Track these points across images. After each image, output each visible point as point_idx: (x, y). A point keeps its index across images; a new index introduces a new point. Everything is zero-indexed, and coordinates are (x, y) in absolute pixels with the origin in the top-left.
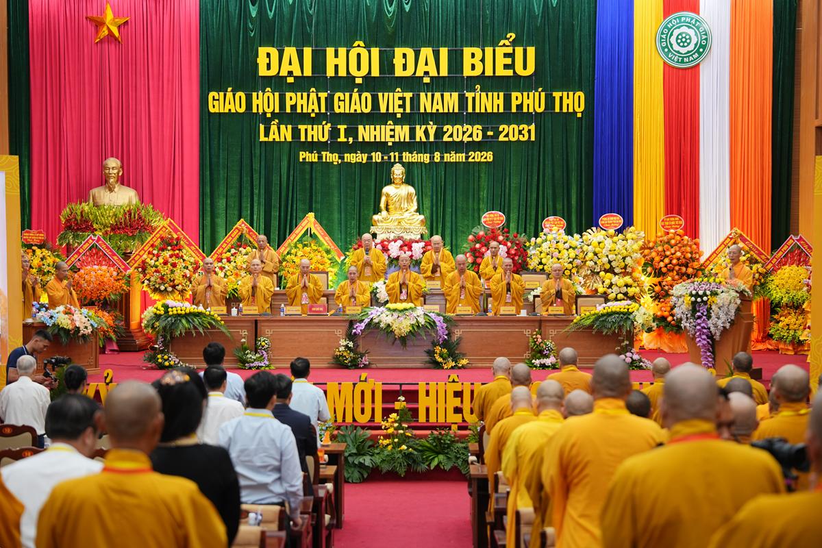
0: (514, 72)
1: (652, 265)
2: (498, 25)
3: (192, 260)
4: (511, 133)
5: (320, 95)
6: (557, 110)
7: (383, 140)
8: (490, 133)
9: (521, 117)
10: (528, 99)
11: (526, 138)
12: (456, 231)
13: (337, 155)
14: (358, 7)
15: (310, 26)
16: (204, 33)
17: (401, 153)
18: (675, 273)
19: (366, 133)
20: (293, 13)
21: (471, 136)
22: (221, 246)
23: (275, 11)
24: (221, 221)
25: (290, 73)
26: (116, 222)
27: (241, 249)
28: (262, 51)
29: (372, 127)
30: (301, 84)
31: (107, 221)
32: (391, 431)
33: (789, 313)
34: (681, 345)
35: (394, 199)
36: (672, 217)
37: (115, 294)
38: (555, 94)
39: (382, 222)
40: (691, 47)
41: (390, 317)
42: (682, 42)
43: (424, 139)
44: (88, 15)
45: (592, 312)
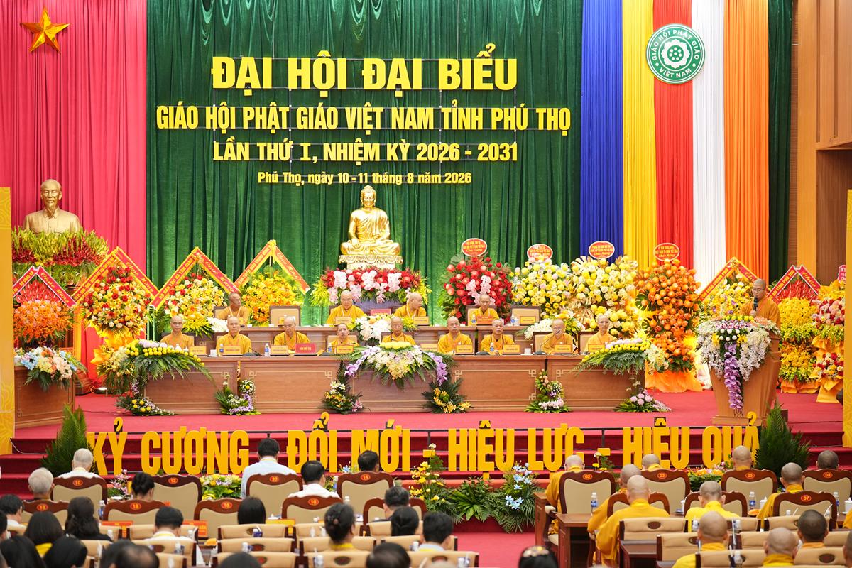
0: (494, 86)
1: (646, 298)
2: (476, 34)
3: (143, 293)
4: (490, 152)
5: (281, 109)
6: (541, 127)
7: (351, 159)
8: (468, 152)
9: (502, 134)
10: (510, 115)
11: (507, 158)
12: (431, 260)
13: (300, 176)
14: (323, 14)
15: (270, 34)
16: (152, 41)
17: (370, 174)
18: (671, 306)
19: (332, 152)
20: (252, 19)
21: (447, 155)
22: (173, 278)
23: (231, 18)
24: (170, 249)
25: (248, 85)
26: (58, 251)
27: (196, 280)
28: (217, 61)
29: (339, 145)
30: (260, 97)
31: (49, 251)
32: (422, 480)
33: (792, 349)
34: (678, 384)
35: (365, 225)
36: (666, 245)
37: (61, 332)
38: (538, 110)
39: (352, 250)
40: (683, 62)
41: (385, 356)
42: (673, 56)
43: (396, 159)
44: (23, 22)
45: (602, 351)
